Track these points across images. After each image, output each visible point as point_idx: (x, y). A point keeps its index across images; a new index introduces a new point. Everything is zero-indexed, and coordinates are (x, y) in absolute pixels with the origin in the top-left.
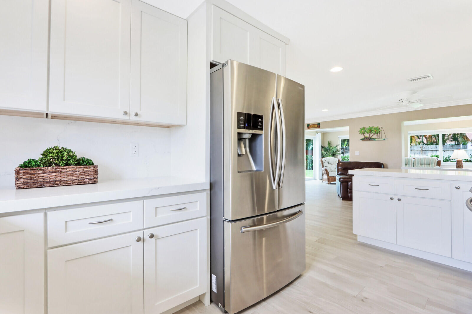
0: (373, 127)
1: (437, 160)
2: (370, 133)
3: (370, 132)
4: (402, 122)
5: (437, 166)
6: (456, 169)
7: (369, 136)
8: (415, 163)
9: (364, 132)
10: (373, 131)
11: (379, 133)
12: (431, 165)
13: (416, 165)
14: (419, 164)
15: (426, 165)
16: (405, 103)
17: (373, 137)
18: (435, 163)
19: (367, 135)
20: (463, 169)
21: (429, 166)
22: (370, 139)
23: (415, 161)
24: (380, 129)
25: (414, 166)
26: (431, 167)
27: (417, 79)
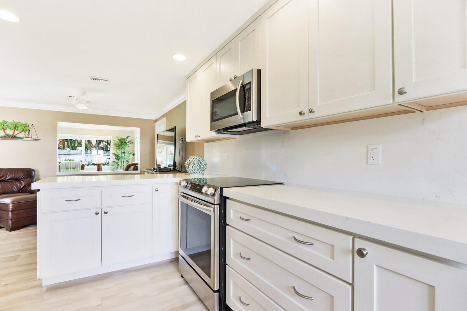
0: (19, 122)
1: (81, 164)
2: (14, 130)
3: (15, 128)
4: (58, 122)
5: (81, 170)
6: (97, 172)
7: (13, 133)
8: (60, 168)
9: (5, 128)
10: (19, 128)
11: (27, 132)
12: (76, 169)
13: (62, 169)
14: (64, 168)
15: (71, 169)
16: (74, 102)
17: (18, 136)
18: (79, 167)
19: (10, 132)
20: (102, 172)
21: (74, 170)
22: (14, 137)
23: (61, 165)
24: (30, 126)
25: (59, 171)
26: (76, 171)
27: (99, 80)
